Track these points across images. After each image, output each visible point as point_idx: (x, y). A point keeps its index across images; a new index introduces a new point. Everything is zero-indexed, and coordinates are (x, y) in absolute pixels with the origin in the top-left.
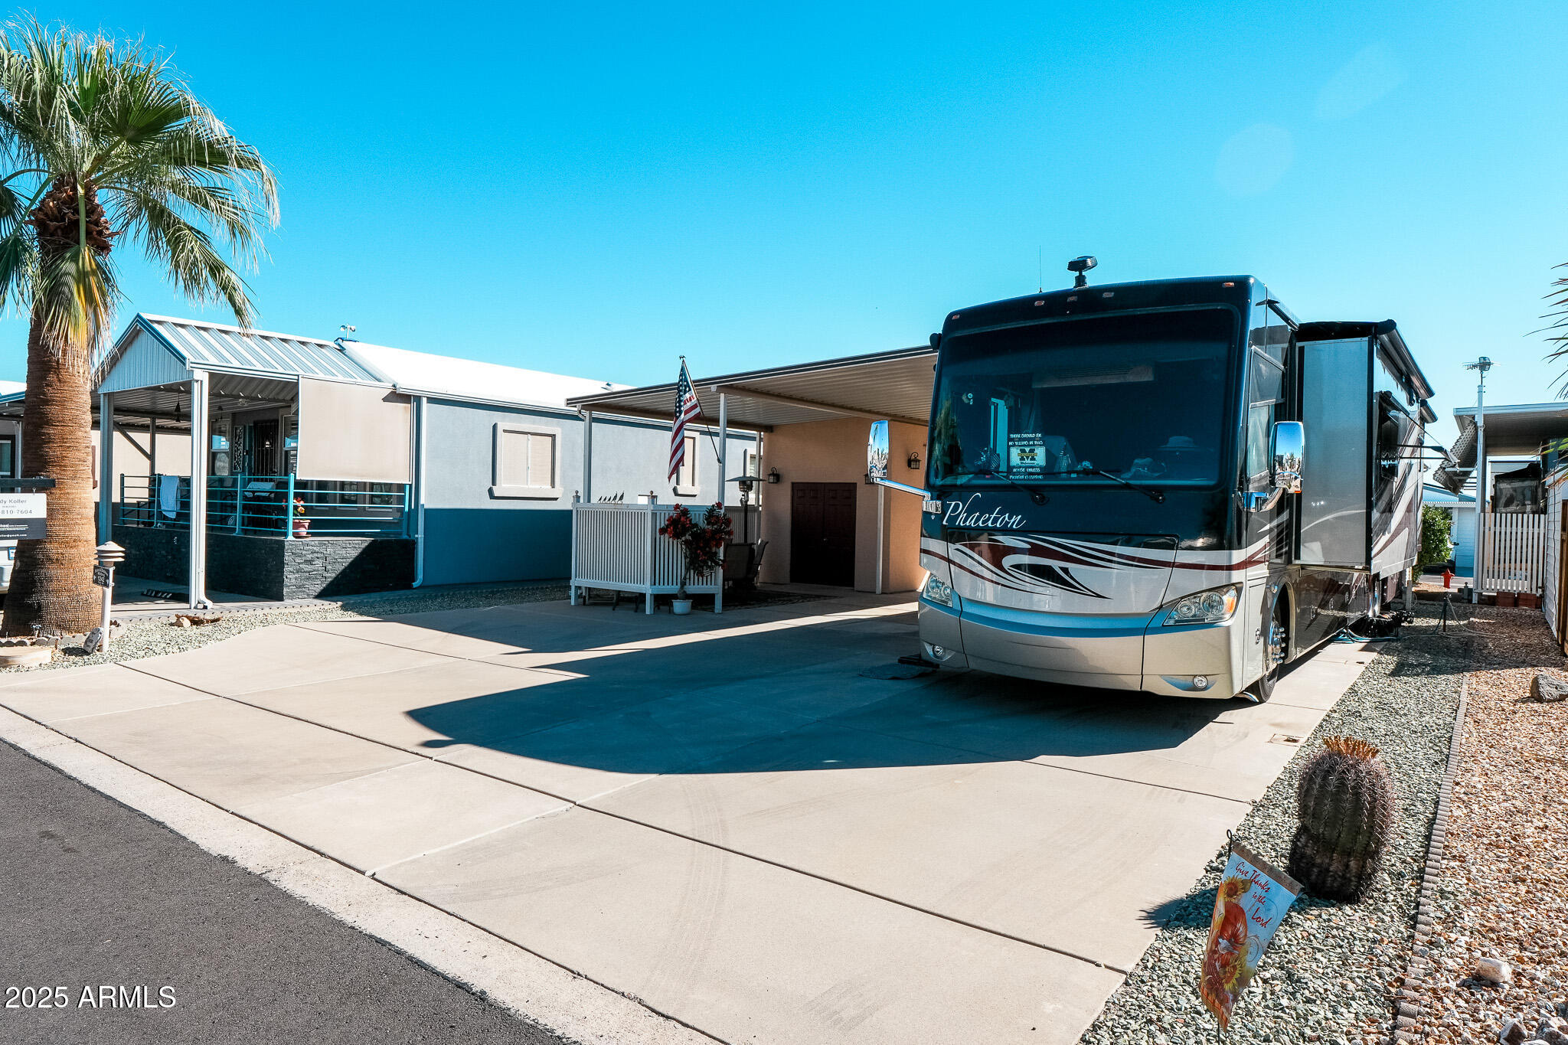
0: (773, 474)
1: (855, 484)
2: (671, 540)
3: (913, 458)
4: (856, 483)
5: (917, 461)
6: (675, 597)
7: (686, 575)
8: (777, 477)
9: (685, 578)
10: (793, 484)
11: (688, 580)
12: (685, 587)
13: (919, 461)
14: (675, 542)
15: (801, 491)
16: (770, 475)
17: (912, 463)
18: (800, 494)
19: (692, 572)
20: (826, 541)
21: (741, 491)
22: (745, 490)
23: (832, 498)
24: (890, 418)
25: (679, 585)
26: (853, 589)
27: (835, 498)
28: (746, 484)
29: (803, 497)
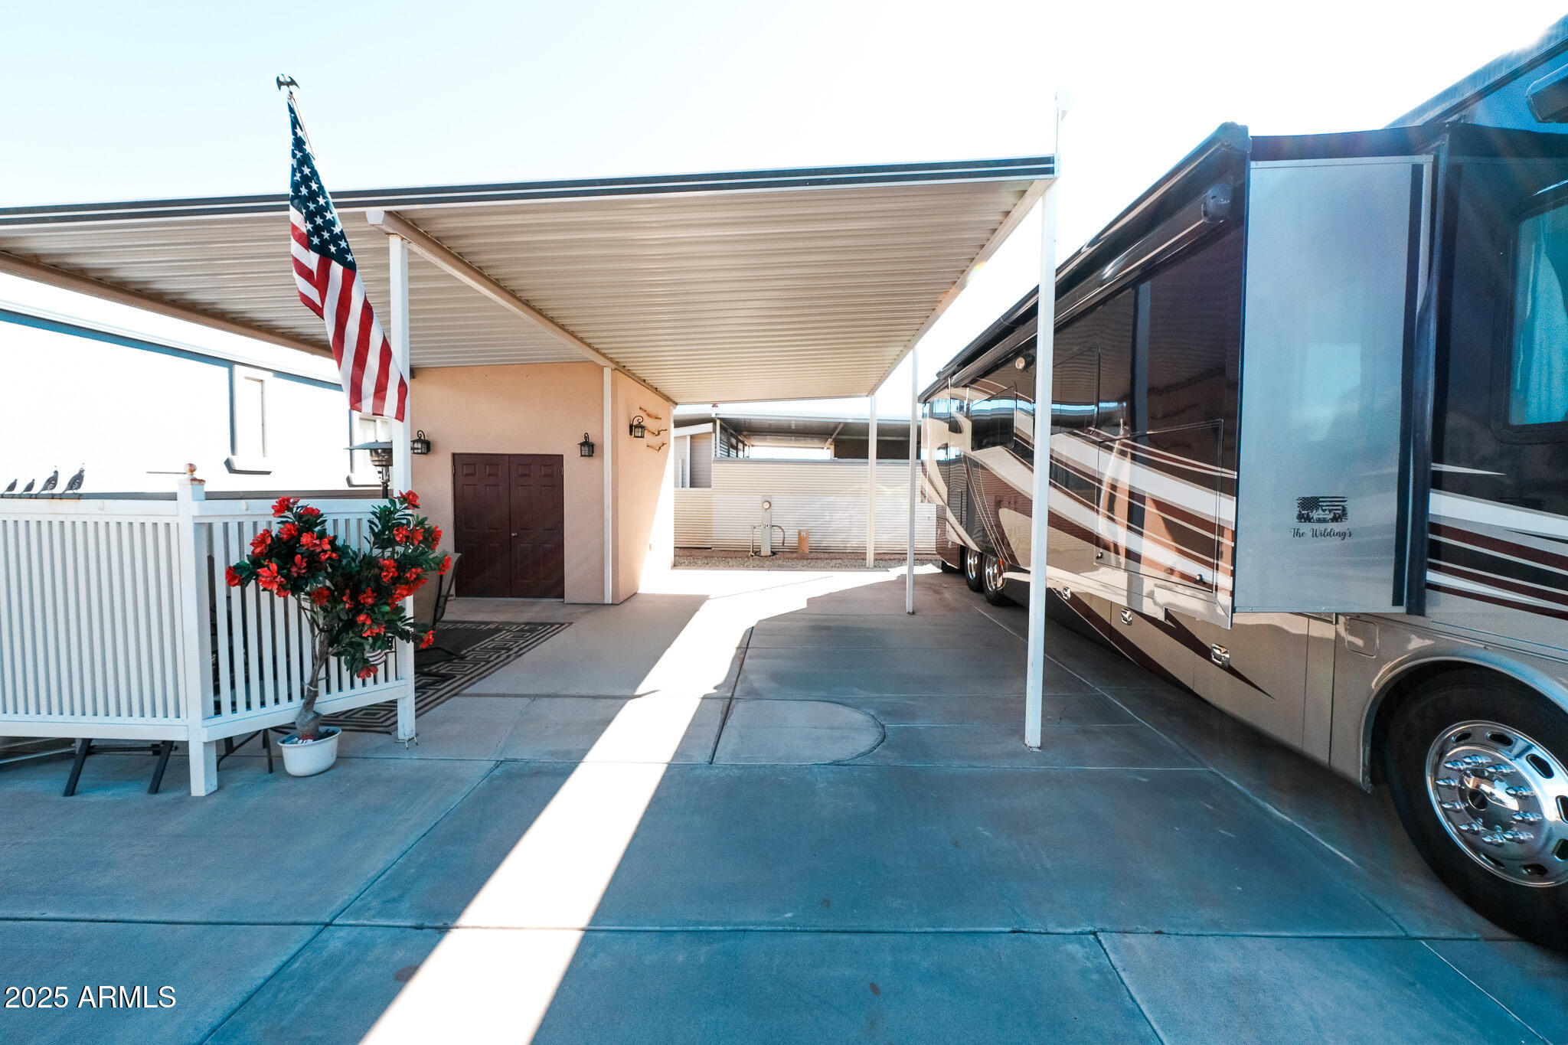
0: (419, 440)
1: (559, 459)
2: (265, 596)
3: (635, 423)
4: (562, 456)
5: (641, 427)
6: (285, 731)
7: (315, 674)
8: (427, 445)
9: (314, 682)
10: (454, 455)
11: (322, 684)
12: (318, 700)
13: (644, 427)
14: (279, 601)
15: (467, 466)
16: (414, 442)
17: (636, 430)
18: (467, 470)
19: (333, 661)
20: (515, 536)
21: (376, 466)
22: (384, 463)
23: (522, 475)
24: (614, 366)
25: (298, 701)
26: (563, 602)
27: (528, 475)
28: (383, 455)
29: (473, 475)
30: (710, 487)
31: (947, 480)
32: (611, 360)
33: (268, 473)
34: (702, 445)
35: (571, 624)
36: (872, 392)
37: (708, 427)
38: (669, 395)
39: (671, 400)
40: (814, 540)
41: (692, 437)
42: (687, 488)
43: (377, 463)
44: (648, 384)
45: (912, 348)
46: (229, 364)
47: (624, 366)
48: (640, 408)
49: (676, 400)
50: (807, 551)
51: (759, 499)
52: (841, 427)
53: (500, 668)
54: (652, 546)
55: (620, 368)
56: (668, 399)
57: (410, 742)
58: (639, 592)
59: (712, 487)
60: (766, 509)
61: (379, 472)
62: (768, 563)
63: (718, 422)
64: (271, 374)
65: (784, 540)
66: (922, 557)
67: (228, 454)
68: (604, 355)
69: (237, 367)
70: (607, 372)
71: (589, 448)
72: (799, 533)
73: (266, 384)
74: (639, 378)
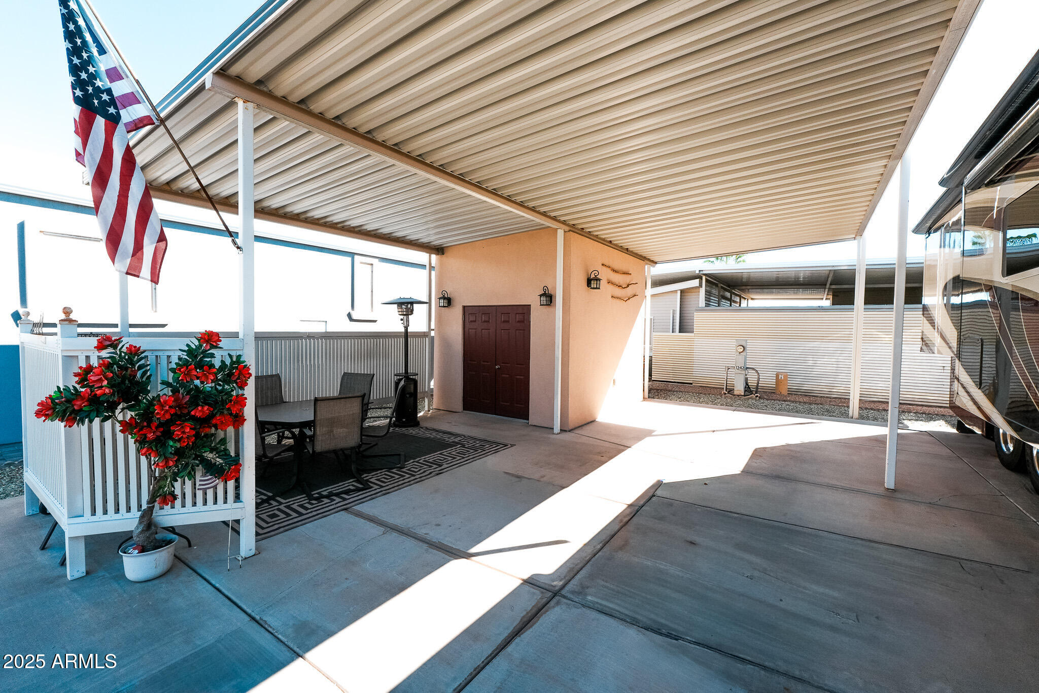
0: (444, 298)
1: (528, 308)
3: (593, 276)
4: (530, 305)
5: (597, 280)
8: (448, 301)
10: (464, 307)
12: (154, 514)
13: (600, 280)
15: (472, 314)
16: (440, 298)
17: (592, 282)
18: (472, 318)
20: (498, 368)
21: (400, 315)
22: (405, 313)
23: (504, 322)
24: (567, 228)
25: (136, 514)
26: (528, 423)
27: (508, 322)
28: (406, 307)
29: (475, 321)
30: (693, 332)
31: (959, 325)
32: (564, 223)
33: (375, 321)
34: (691, 298)
35: (512, 446)
36: (860, 231)
37: (696, 283)
38: (644, 254)
39: (649, 260)
40: (794, 383)
41: (682, 291)
42: (677, 333)
43: (401, 313)
44: (616, 245)
45: (900, 156)
46: (352, 255)
47: (583, 229)
48: (603, 265)
49: (655, 259)
50: (785, 392)
51: (733, 343)
52: (831, 276)
53: (406, 487)
54: (616, 381)
55: (574, 229)
56: (643, 258)
57: (243, 561)
58: (597, 420)
59: (695, 333)
60: (740, 353)
61: (402, 320)
62: (739, 402)
63: (704, 278)
64: (377, 260)
65: (758, 383)
66: (932, 410)
67: (349, 310)
68: (554, 219)
69: (356, 257)
70: (560, 233)
71: (548, 298)
72: (777, 376)
73: (374, 266)
74: (604, 240)
